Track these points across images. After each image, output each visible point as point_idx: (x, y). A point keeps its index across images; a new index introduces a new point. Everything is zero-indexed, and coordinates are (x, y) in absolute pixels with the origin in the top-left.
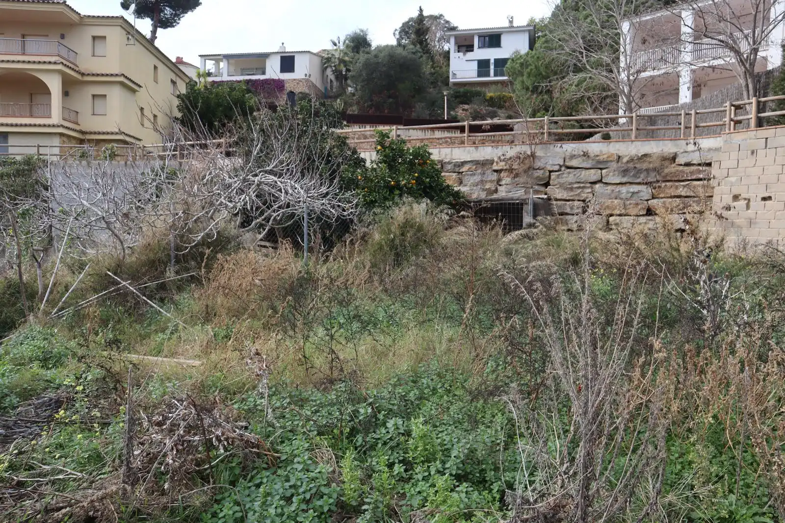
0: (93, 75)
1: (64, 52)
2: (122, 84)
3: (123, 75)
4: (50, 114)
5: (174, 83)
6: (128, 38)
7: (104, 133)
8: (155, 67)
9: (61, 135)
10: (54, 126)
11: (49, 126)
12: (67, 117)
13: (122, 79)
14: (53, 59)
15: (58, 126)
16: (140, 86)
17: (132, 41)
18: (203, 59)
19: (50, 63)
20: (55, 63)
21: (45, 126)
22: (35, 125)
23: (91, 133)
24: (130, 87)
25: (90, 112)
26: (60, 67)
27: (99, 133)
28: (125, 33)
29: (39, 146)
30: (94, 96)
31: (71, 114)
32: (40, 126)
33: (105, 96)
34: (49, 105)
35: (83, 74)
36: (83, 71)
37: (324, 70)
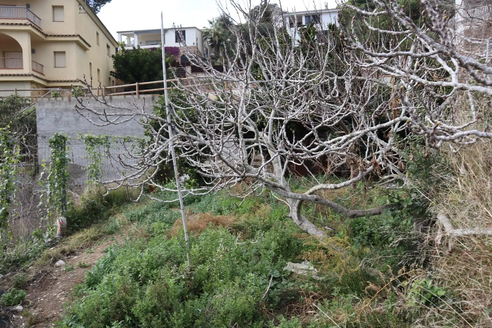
0: (55, 36)
1: (31, 17)
2: (77, 43)
3: (79, 35)
4: (22, 65)
5: (108, 47)
6: (80, 8)
7: (65, 81)
8: (97, 34)
9: (32, 82)
10: (26, 75)
11: (22, 75)
12: (35, 69)
13: (77, 39)
14: (23, 22)
15: (30, 75)
16: (90, 46)
17: (83, 11)
18: (120, 34)
19: (21, 24)
20: (25, 25)
21: (18, 75)
22: (10, 75)
23: (54, 82)
24: (83, 46)
25: (53, 66)
26: (29, 28)
27: (61, 81)
28: (78, 4)
29: (17, 90)
30: (55, 53)
31: (38, 67)
32: (14, 75)
33: (64, 52)
34: (21, 58)
35: (46, 36)
36: (46, 33)
37: (203, 41)
